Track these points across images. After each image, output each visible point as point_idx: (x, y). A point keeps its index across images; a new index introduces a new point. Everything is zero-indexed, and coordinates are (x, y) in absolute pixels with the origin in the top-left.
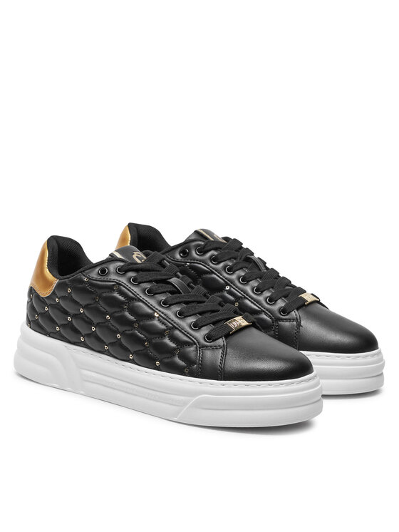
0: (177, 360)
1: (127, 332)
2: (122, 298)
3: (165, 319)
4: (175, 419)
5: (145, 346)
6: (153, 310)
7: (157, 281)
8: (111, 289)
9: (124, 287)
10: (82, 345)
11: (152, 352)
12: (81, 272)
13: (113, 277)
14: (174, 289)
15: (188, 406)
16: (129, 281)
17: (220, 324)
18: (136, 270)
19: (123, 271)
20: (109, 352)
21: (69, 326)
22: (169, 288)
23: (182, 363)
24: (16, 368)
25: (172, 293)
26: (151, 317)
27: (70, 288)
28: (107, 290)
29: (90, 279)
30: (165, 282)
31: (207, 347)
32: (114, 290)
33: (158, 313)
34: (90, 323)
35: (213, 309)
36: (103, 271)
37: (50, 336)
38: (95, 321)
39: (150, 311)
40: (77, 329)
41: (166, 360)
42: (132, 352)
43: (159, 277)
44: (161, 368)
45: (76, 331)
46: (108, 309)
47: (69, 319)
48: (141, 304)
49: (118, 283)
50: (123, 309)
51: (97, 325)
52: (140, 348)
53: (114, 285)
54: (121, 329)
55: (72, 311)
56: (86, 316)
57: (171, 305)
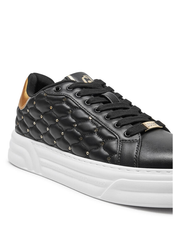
0: (102, 150)
1: (68, 130)
2: (68, 107)
3: (96, 121)
4: (99, 197)
5: (79, 140)
6: (88, 114)
7: (95, 95)
8: (61, 100)
9: (70, 99)
10: (41, 141)
11: (84, 145)
12: (43, 90)
13: (64, 92)
14: (106, 100)
15: (109, 188)
16: (75, 95)
17: (138, 124)
18: (81, 88)
19: (71, 88)
20: (57, 146)
21: (34, 128)
22: (103, 100)
23: (106, 153)
24: (9, 159)
25: (104, 103)
26: (86, 120)
27: (35, 101)
28: (59, 102)
29: (47, 94)
30: (100, 95)
31: (126, 140)
32: (63, 102)
33: (91, 117)
34: (46, 125)
35: (134, 114)
36: (57, 89)
37: (24, 136)
38: (49, 123)
39: (86, 116)
40: (39, 130)
41: (94, 151)
42: (71, 145)
43: (97, 92)
44: (90, 156)
45: (38, 132)
46: (58, 115)
47: (34, 123)
48: (81, 111)
49: (66, 97)
50: (68, 114)
51: (50, 127)
52: (76, 142)
53: (63, 98)
54: (64, 128)
55: (36, 118)
56: (44, 121)
57: (102, 111)
